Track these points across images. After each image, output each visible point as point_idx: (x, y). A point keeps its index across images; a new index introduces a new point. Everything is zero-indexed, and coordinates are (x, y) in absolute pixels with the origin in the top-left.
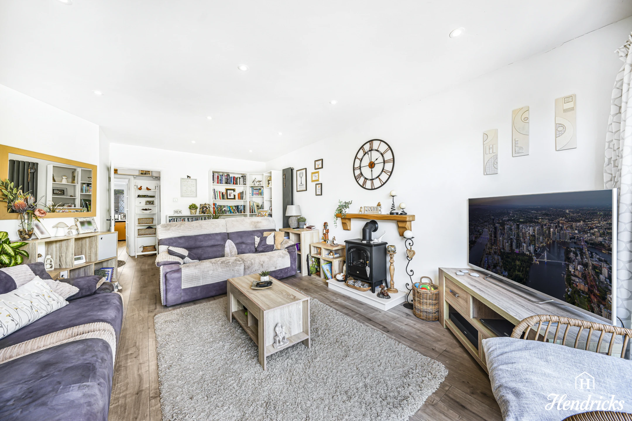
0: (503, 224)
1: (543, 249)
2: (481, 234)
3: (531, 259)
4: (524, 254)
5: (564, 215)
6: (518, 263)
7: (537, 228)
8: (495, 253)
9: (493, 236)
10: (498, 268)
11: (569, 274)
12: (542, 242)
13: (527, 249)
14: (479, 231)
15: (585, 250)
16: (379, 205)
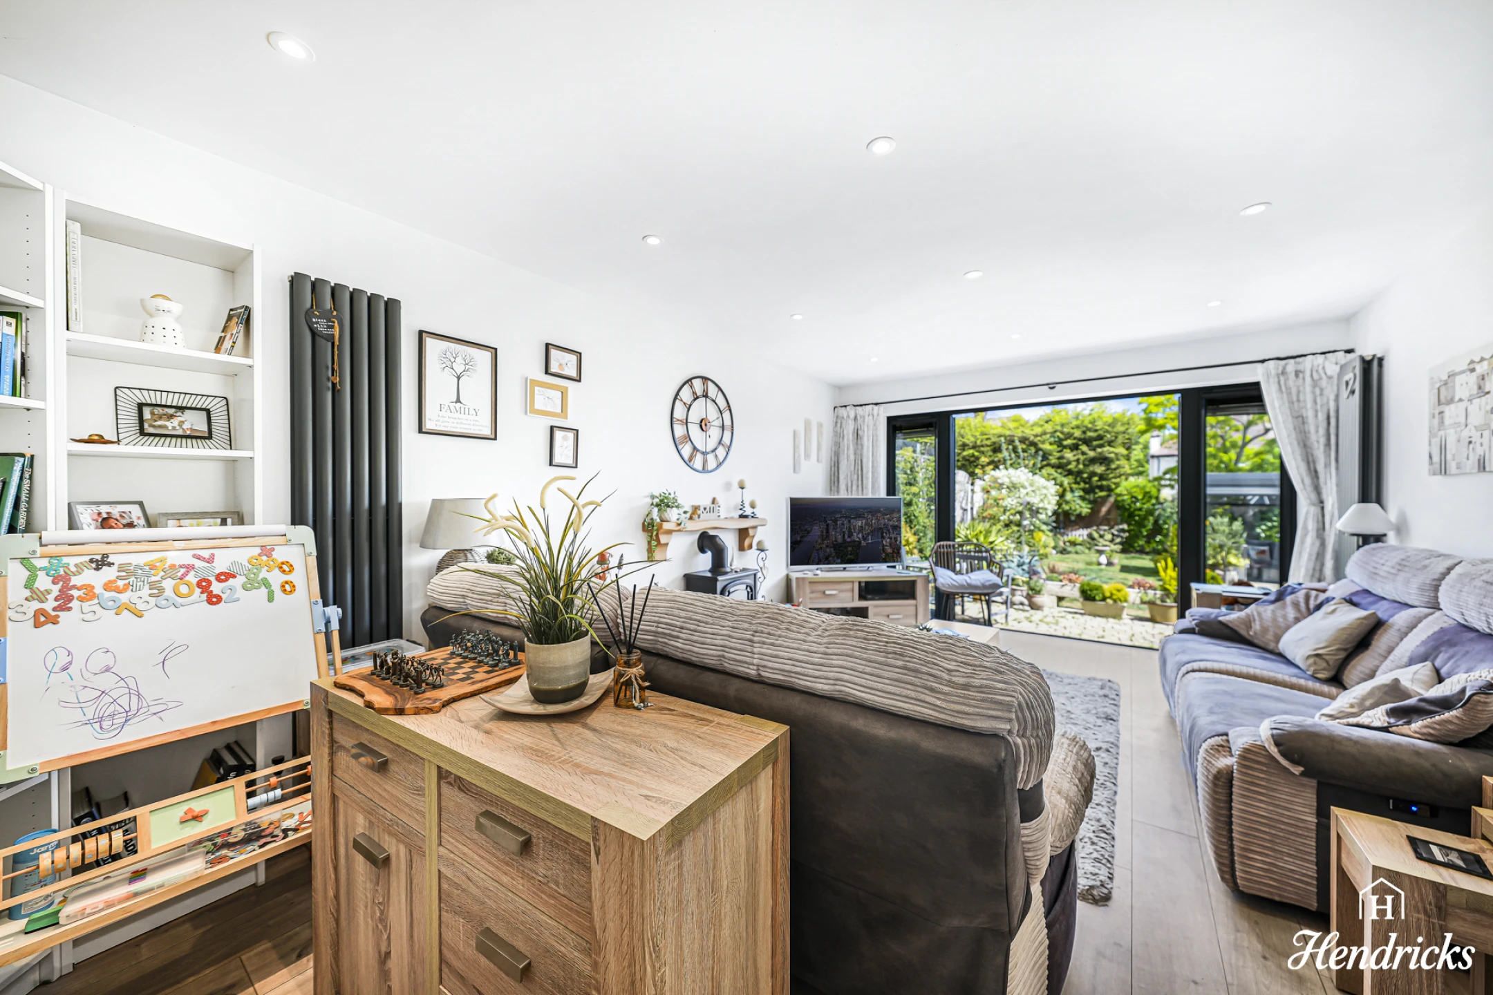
0: (835, 521)
1: (868, 534)
2: (809, 533)
3: (860, 542)
4: (855, 541)
5: (880, 512)
6: (850, 549)
7: (864, 521)
8: (827, 546)
9: (825, 531)
10: (830, 559)
11: (883, 546)
12: (868, 530)
13: (857, 537)
14: (806, 530)
15: (891, 531)
16: (714, 501)
